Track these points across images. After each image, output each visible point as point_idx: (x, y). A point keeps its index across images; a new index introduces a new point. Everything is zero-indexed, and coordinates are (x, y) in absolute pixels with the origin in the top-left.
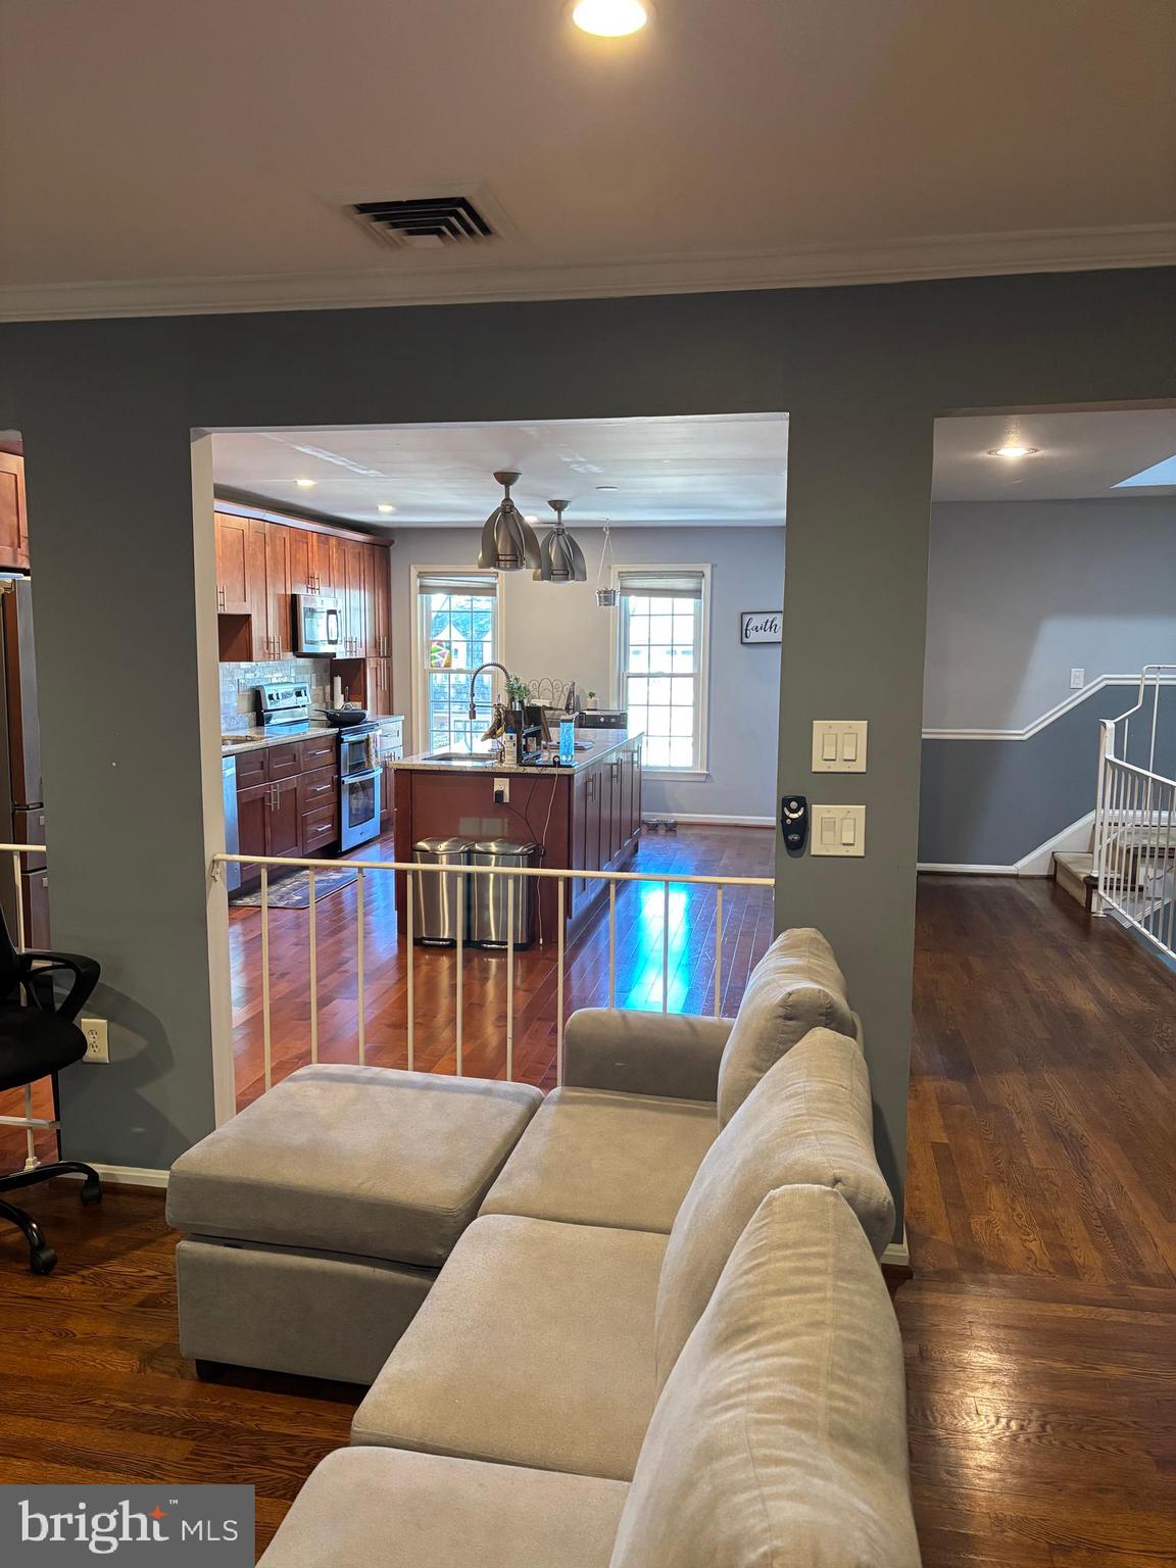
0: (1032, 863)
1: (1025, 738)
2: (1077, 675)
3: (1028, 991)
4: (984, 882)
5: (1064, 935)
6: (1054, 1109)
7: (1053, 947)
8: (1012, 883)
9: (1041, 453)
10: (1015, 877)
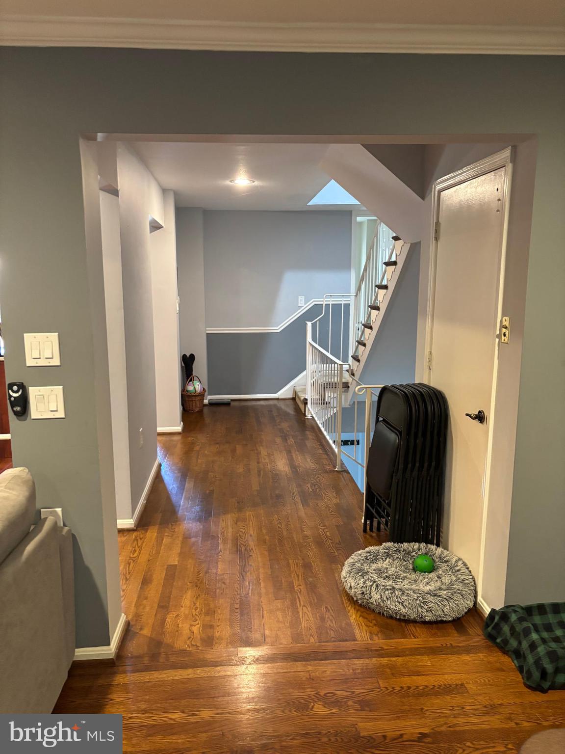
0: (284, 392)
1: (278, 331)
2: (301, 300)
3: (258, 463)
4: (262, 403)
5: (288, 429)
6: (243, 534)
7: (281, 436)
8: (275, 402)
9: (257, 183)
10: (278, 399)
